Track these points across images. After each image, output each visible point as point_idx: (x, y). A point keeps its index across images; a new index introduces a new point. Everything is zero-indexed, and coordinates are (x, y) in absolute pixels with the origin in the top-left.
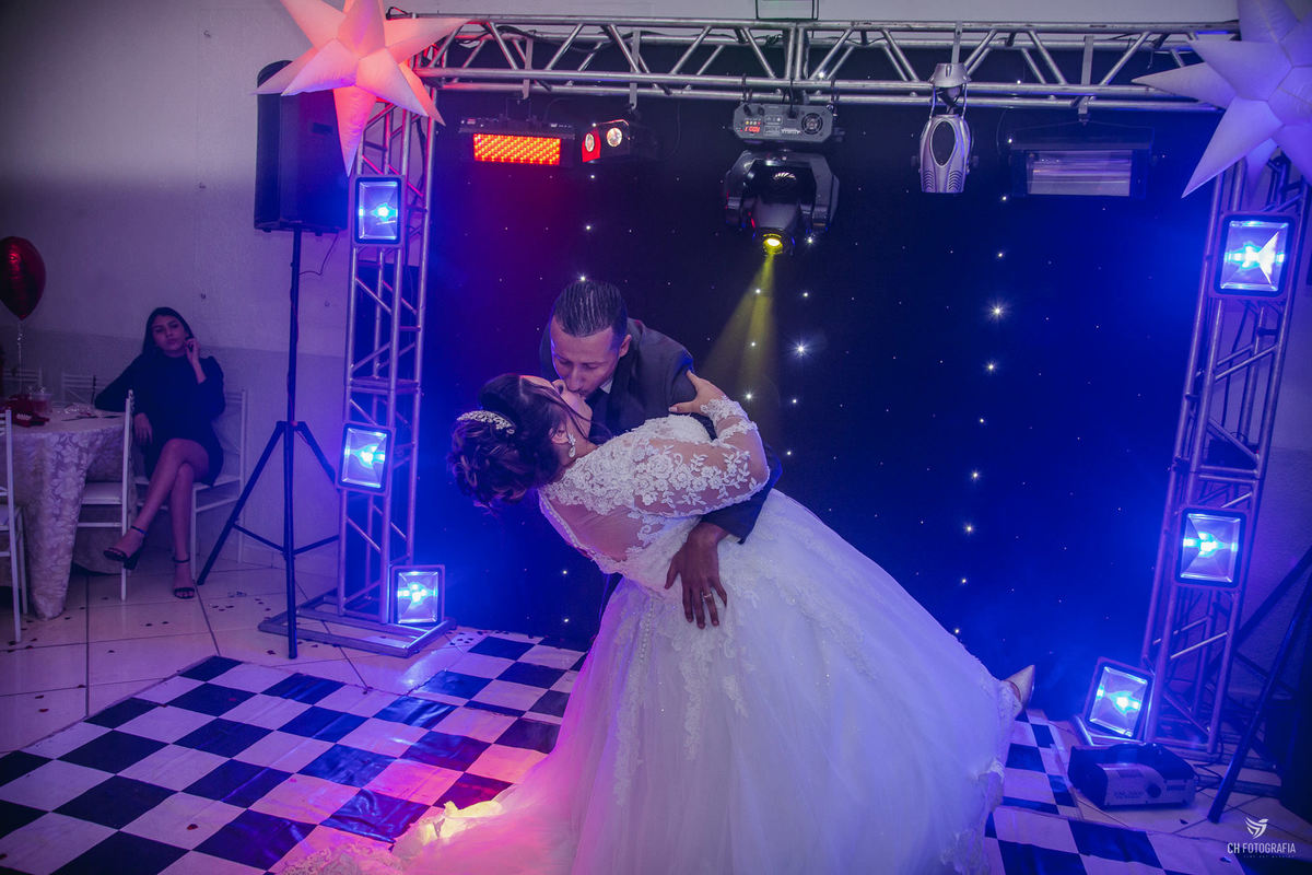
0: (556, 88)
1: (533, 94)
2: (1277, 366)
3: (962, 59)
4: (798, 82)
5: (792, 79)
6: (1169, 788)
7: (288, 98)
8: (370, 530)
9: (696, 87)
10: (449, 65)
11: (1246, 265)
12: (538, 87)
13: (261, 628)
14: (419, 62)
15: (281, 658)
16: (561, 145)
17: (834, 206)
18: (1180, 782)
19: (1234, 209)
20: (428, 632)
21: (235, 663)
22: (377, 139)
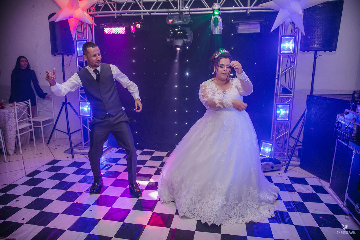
0: (123, 15)
1: (117, 17)
2: (295, 70)
3: (219, 2)
4: (181, 10)
5: (180, 9)
6: (276, 166)
7: (57, 22)
8: (88, 127)
9: (157, 12)
10: (96, 11)
11: (286, 47)
12: (119, 15)
13: (64, 152)
14: (88, 11)
15: (70, 159)
16: (126, 29)
17: (192, 40)
18: (278, 165)
19: (283, 34)
20: (105, 149)
21: (60, 161)
22: (80, 30)
